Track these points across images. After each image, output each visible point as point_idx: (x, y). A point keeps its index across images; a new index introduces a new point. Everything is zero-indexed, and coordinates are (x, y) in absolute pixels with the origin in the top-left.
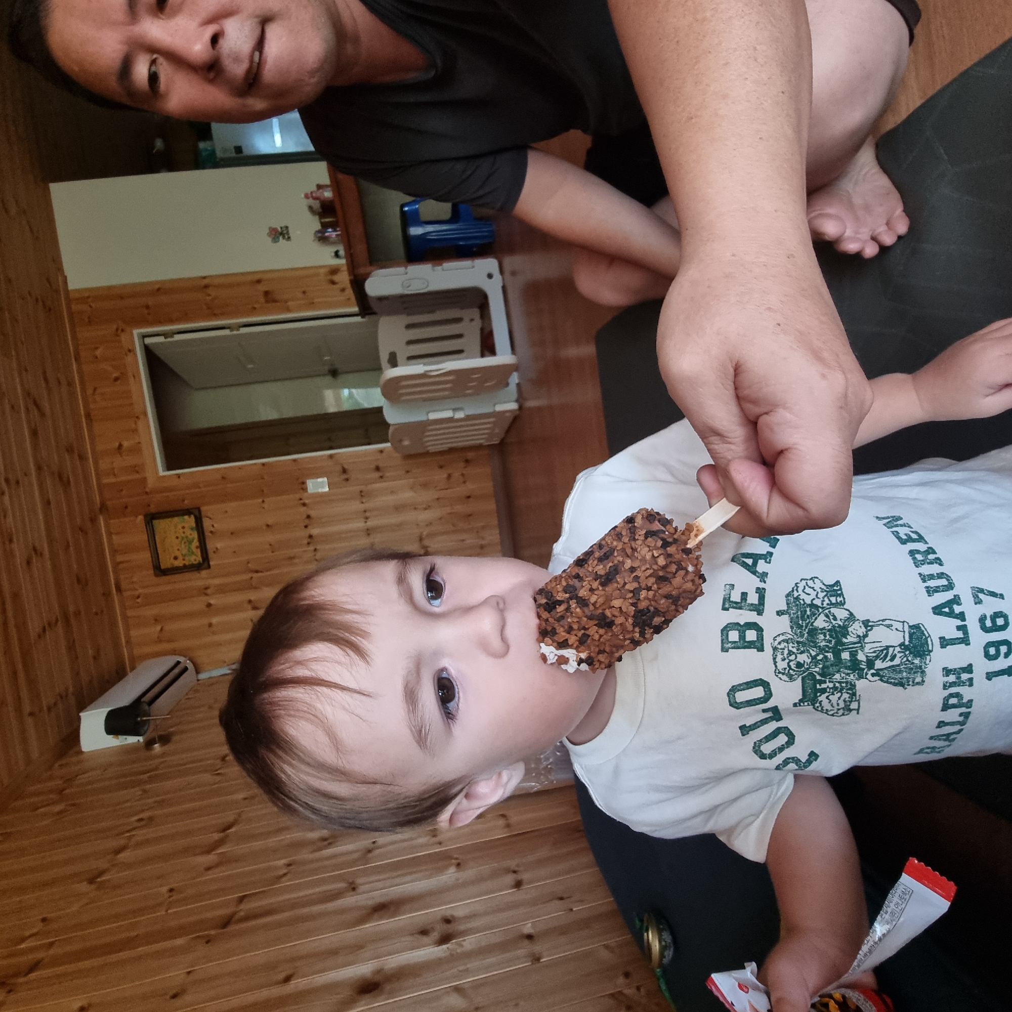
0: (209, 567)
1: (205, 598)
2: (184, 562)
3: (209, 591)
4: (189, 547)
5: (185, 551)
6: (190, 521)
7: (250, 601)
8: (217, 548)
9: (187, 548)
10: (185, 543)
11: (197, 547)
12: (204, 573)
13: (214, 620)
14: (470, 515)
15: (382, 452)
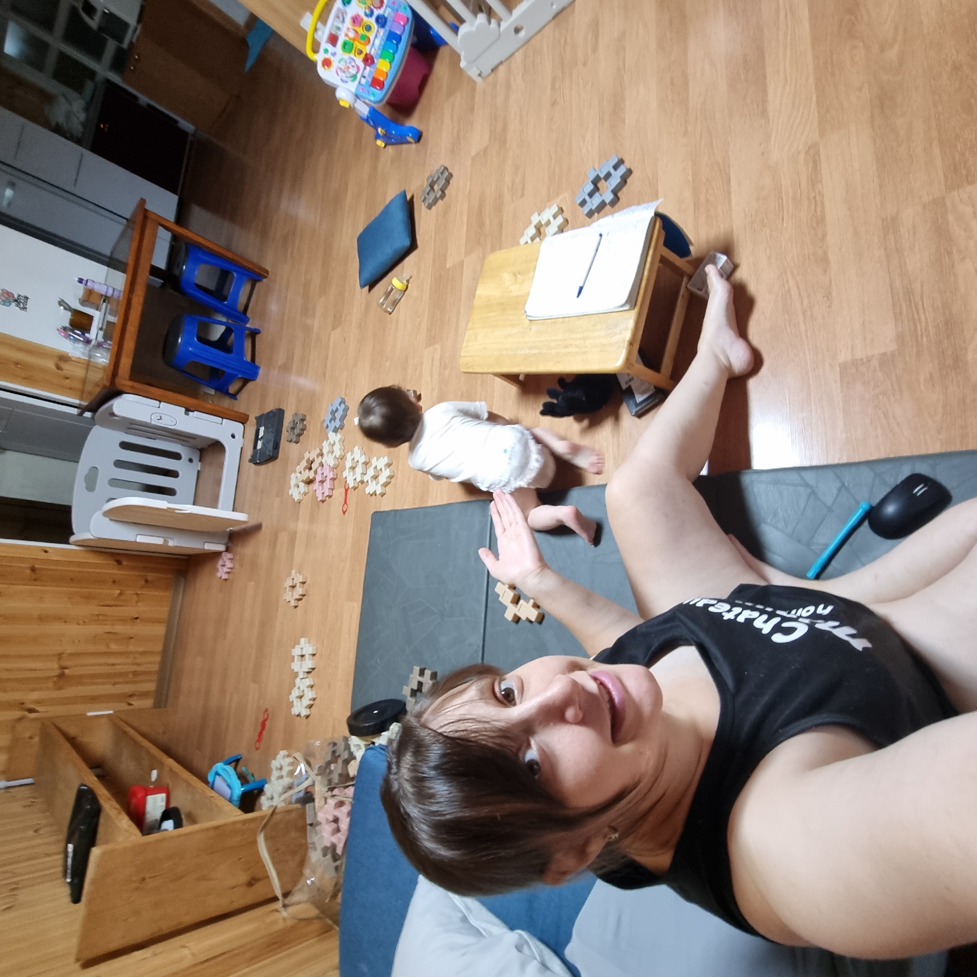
14: (132, 638)
15: (46, 552)
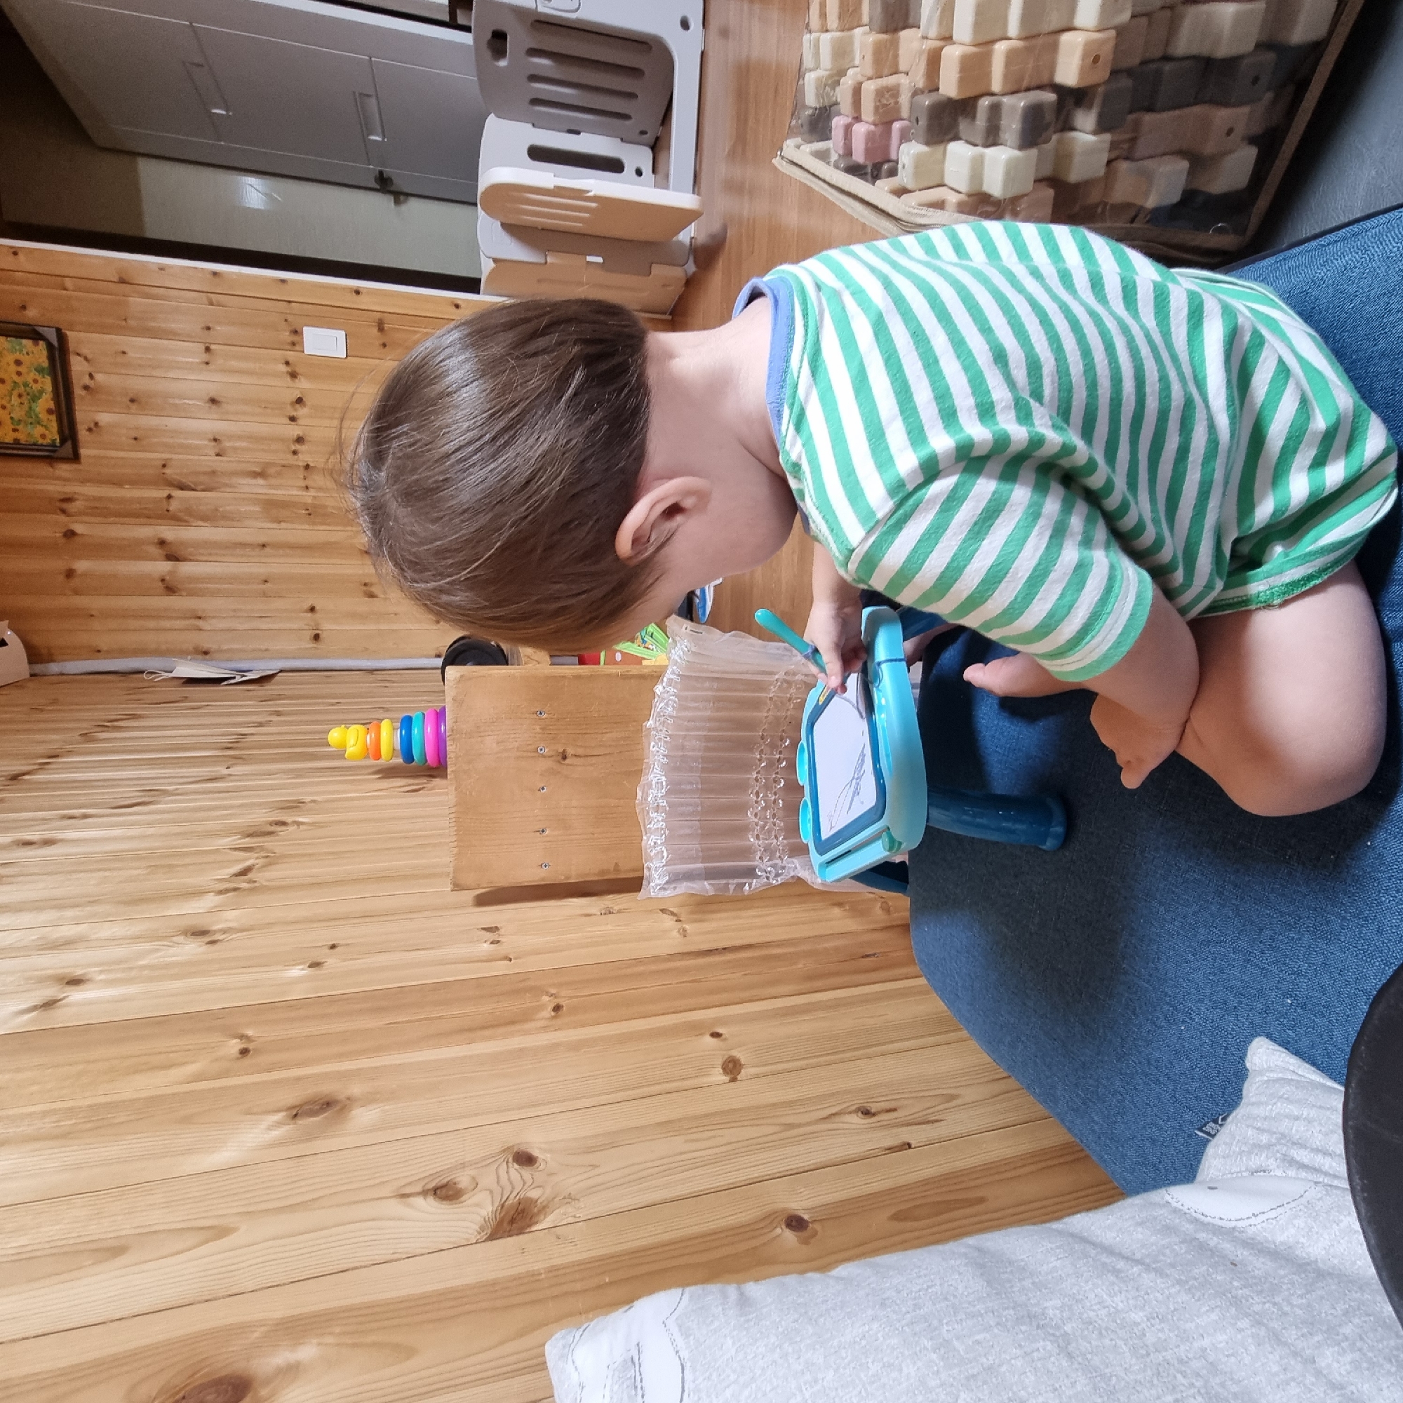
0: (75, 458)
1: (62, 518)
2: (16, 435)
3: (71, 507)
4: (30, 408)
5: (18, 413)
6: (37, 354)
7: (162, 543)
8: (96, 424)
9: (26, 407)
10: (20, 396)
11: (50, 412)
12: (64, 469)
13: (81, 566)
15: (457, 306)
